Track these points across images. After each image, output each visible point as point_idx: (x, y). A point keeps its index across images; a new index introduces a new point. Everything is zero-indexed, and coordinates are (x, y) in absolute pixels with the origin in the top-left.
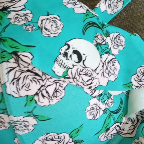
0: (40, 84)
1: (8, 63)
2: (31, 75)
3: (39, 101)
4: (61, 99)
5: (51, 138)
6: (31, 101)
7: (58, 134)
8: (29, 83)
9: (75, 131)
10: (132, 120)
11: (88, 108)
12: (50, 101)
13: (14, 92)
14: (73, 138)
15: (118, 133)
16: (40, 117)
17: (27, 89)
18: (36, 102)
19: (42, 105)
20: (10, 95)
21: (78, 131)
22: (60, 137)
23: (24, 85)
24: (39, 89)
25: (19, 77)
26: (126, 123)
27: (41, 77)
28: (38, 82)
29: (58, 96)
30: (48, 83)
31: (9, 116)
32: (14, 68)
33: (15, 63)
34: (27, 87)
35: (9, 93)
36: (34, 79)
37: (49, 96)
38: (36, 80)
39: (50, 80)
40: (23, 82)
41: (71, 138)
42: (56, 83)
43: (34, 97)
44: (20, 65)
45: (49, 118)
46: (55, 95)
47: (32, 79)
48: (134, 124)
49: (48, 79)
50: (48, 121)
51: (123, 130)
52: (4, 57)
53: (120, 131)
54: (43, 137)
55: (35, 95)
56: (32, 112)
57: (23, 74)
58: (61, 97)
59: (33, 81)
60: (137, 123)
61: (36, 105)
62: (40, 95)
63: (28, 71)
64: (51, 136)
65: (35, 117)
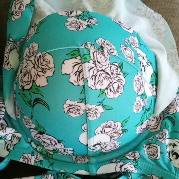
0: (109, 81)
1: (89, 63)
2: (104, 74)
3: (108, 94)
4: (121, 94)
5: (109, 125)
6: (102, 93)
7: (115, 122)
8: (103, 80)
9: (125, 121)
10: (157, 118)
11: (135, 104)
12: (115, 94)
13: (92, 85)
14: (122, 127)
15: (147, 128)
16: (106, 107)
17: (101, 84)
18: (106, 95)
19: (109, 97)
20: (90, 87)
21: (127, 121)
22: (115, 125)
23: (99, 81)
24: (109, 85)
25: (96, 75)
26: (153, 121)
27: (110, 76)
28: (108, 80)
29: (119, 91)
30: (114, 81)
31: (86, 104)
32: (93, 68)
33: (94, 64)
34: (101, 82)
35: (89, 86)
36: (106, 77)
37: (114, 91)
38: (107, 78)
39: (116, 78)
40: (98, 79)
41: (121, 126)
42: (119, 81)
43: (105, 90)
44: (97, 66)
45: (112, 108)
46: (118, 91)
47: (104, 77)
48: (157, 122)
49: (115, 78)
50: (111, 110)
51: (150, 126)
52: (86, 59)
53: (148, 126)
54: (104, 124)
55: (105, 89)
56: (102, 102)
57: (99, 72)
58: (121, 92)
59: (105, 79)
60: (160, 121)
61: (105, 97)
62: (109, 89)
63: (102, 70)
64: (110, 123)
65: (103, 106)
